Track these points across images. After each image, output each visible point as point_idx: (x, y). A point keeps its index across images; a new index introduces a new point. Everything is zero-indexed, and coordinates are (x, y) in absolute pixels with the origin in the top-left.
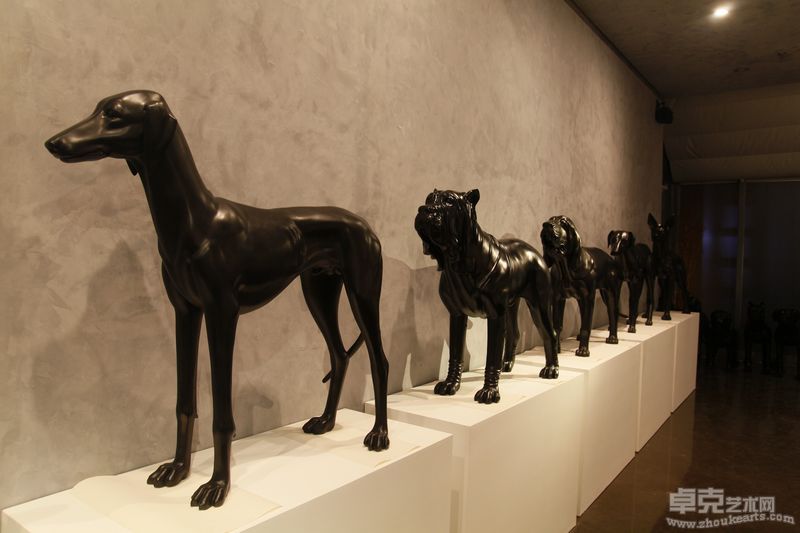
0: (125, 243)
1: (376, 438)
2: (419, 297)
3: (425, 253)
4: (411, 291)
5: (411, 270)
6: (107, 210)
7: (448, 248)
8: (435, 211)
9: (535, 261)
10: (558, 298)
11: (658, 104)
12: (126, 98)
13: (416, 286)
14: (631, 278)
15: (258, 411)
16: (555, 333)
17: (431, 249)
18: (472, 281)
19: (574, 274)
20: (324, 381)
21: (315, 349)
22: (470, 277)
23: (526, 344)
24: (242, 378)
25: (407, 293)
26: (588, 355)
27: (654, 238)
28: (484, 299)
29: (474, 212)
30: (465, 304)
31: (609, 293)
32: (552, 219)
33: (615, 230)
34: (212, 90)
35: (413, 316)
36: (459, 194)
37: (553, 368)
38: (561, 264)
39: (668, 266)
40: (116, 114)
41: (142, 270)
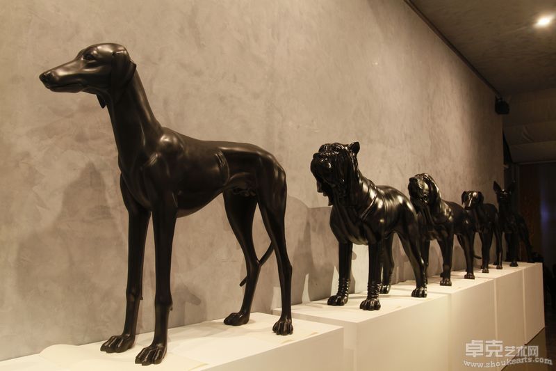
0: (93, 164)
1: (282, 326)
2: (314, 230)
3: (319, 191)
4: (308, 224)
5: (308, 209)
6: (81, 138)
7: (337, 186)
8: (326, 157)
9: (404, 203)
10: (424, 240)
11: (497, 100)
12: (99, 48)
13: (311, 221)
14: (482, 229)
15: (188, 305)
16: (423, 262)
17: (323, 187)
18: (356, 213)
19: (436, 219)
20: (241, 285)
21: (234, 261)
22: (354, 210)
23: (400, 277)
24: (178, 278)
25: (304, 226)
26: (450, 285)
27: (499, 200)
28: (366, 227)
29: (356, 161)
30: (350, 232)
31: (465, 238)
32: (416, 176)
33: (467, 191)
34: (160, 59)
35: (310, 244)
36: (344, 146)
37: (422, 289)
38: (425, 211)
39: (512, 223)
40: (93, 57)
41: (104, 185)
